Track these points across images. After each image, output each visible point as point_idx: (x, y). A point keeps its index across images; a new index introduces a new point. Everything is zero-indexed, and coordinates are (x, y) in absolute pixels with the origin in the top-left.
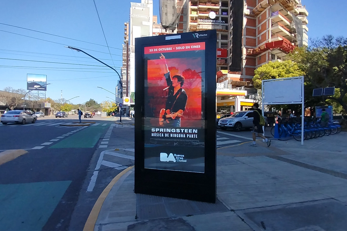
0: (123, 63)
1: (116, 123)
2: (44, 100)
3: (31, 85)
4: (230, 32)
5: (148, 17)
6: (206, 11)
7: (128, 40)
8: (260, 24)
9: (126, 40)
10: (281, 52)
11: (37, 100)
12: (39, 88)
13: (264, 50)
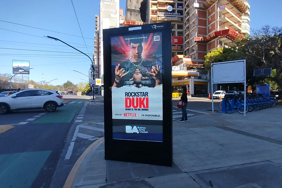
0: (95, 50)
1: (89, 101)
2: (28, 83)
3: (16, 70)
4: (185, 22)
5: (116, 11)
6: (164, 5)
7: (98, 30)
8: (210, 16)
10: (228, 39)
11: (21, 82)
12: (23, 72)
13: (213, 38)
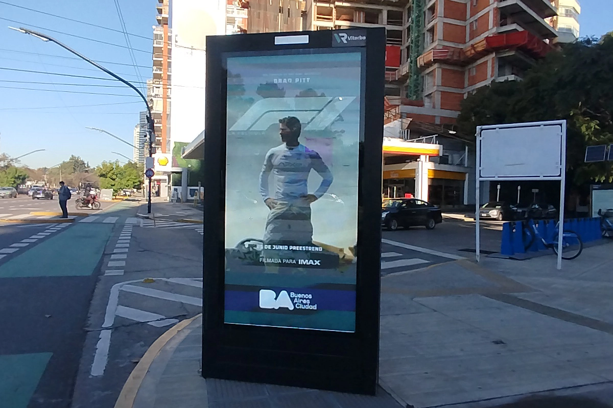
7: (167, 16)
9: (164, 15)
13: (483, 53)
